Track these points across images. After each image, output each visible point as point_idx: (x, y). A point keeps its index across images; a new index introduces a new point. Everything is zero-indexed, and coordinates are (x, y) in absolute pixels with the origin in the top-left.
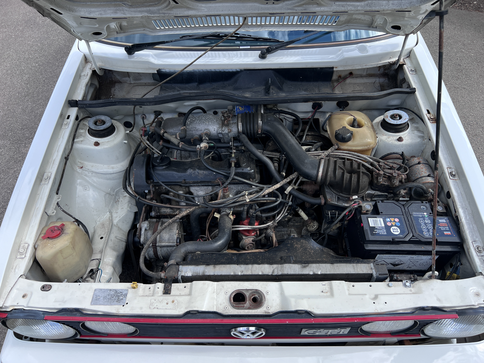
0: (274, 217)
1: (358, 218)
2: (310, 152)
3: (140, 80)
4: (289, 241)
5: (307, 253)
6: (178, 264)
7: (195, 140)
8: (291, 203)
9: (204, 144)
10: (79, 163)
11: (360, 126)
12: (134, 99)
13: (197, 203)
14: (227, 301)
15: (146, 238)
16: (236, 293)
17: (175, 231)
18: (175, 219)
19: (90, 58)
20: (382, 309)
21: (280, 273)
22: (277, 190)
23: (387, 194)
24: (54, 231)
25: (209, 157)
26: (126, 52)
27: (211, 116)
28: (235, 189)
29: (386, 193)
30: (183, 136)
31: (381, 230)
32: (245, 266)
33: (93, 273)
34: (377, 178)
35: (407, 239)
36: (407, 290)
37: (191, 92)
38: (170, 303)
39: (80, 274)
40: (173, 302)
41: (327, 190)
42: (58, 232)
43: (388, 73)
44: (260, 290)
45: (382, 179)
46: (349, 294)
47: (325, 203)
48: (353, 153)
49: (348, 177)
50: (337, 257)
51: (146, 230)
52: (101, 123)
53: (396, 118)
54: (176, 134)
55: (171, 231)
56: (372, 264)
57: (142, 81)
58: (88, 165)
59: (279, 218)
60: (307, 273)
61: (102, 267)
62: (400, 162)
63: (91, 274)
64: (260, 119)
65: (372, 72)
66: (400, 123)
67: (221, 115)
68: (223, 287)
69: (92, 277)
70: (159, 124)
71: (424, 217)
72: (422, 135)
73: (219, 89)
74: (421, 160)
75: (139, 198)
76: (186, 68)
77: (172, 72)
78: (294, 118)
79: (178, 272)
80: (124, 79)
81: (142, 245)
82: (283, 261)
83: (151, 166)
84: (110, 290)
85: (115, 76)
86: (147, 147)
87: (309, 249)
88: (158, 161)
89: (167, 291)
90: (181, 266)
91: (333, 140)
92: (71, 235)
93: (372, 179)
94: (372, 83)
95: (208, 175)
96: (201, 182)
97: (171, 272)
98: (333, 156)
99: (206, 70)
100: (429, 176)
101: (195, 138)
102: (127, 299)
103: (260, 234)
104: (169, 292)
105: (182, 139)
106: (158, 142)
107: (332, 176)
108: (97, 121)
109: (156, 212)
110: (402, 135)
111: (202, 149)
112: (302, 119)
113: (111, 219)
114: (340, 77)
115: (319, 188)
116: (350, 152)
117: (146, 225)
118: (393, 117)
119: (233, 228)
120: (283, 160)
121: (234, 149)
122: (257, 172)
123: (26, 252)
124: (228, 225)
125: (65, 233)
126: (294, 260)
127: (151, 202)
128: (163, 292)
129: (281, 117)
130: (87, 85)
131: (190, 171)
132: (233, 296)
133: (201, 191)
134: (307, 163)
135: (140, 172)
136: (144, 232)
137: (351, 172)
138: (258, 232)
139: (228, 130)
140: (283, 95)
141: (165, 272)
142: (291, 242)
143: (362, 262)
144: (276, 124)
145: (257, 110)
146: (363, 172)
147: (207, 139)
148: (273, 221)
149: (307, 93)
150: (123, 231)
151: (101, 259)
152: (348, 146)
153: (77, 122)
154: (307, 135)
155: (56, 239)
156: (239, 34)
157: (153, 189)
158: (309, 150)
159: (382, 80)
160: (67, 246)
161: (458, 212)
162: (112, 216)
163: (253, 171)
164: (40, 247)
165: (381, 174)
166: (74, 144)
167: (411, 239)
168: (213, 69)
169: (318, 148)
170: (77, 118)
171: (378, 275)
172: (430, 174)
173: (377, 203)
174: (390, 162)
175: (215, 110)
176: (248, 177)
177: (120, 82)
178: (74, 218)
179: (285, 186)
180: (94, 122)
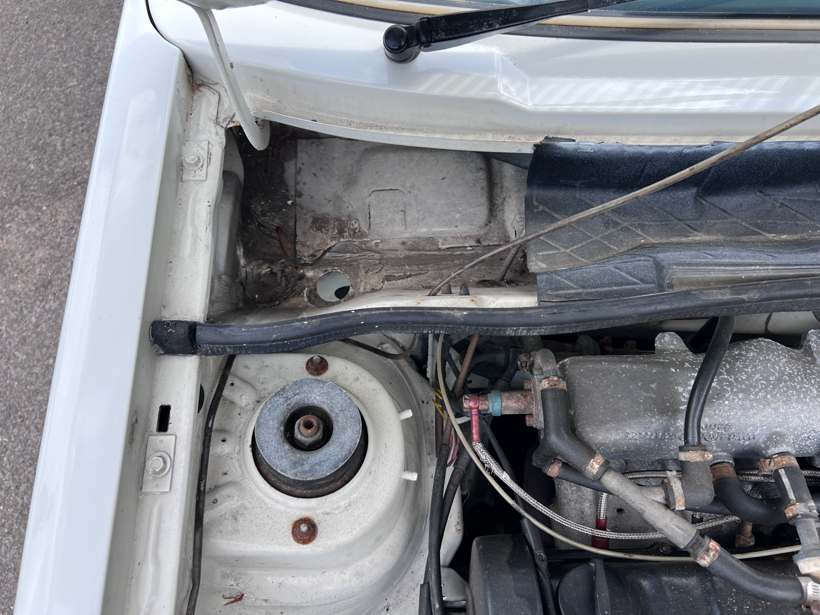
10: (226, 581)
19: (208, 64)
77: (608, 153)
180: (282, 428)
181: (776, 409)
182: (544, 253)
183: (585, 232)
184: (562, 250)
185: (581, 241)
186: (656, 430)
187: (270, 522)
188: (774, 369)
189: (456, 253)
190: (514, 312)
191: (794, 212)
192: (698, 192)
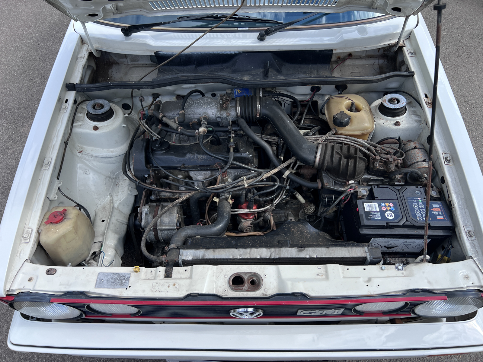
0: (272, 201)
1: (354, 203)
2: (308, 137)
3: (137, 61)
4: (286, 225)
5: (304, 237)
6: (178, 248)
7: (193, 124)
8: (289, 187)
9: (203, 128)
10: (79, 148)
11: (358, 110)
12: (132, 83)
13: (197, 188)
14: (226, 284)
15: (147, 221)
16: (235, 276)
17: (175, 215)
18: (175, 203)
19: (86, 39)
20: (374, 291)
21: (277, 257)
22: (275, 174)
23: (383, 179)
24: (56, 216)
25: (208, 141)
26: (122, 34)
27: (209, 100)
28: (233, 174)
29: (382, 177)
30: (182, 120)
31: (376, 214)
32: (244, 250)
33: (96, 256)
34: (373, 163)
35: (401, 224)
36: (399, 273)
37: (189, 75)
38: (171, 286)
39: (83, 257)
40: (174, 285)
41: (324, 175)
42: (61, 217)
43: (388, 54)
44: (258, 273)
45: (379, 164)
46: (344, 277)
47: (322, 187)
48: (351, 138)
49: (345, 163)
50: (332, 241)
51: (146, 214)
52: (100, 107)
53: (394, 102)
54: (175, 118)
55: (171, 215)
56: (366, 248)
57: (139, 62)
58: (88, 149)
59: (276, 202)
60: (303, 257)
61: (104, 250)
62: (396, 146)
63: (93, 256)
64: (258, 103)
65: (372, 54)
66: (397, 108)
67: (220, 98)
68: (222, 270)
69: (95, 259)
70: (158, 107)
71: (418, 202)
72: (419, 119)
73: (217, 72)
74: (417, 145)
75: (139, 183)
76: (183, 51)
77: (170, 55)
78: (292, 100)
79: (179, 256)
80: (121, 60)
81: (143, 229)
82: (280, 245)
83: (150, 150)
84: (113, 274)
85: (112, 57)
86: (146, 131)
87: (306, 233)
88: (157, 146)
89: (168, 275)
90: (181, 251)
91: (331, 124)
92: (74, 220)
93: (368, 164)
94: (371, 65)
95: (206, 160)
96: (200, 166)
97: (172, 256)
98: (331, 140)
99: (204, 53)
100: (424, 161)
101: (194, 122)
102: (130, 283)
103: (258, 218)
104: (170, 276)
105: (181, 124)
106: (157, 126)
107: (330, 161)
108: (95, 105)
109: (156, 196)
110: (400, 119)
111: (201, 133)
112: (300, 101)
113: (111, 202)
114: (339, 58)
115: (316, 172)
116: (347, 137)
117: (147, 209)
118: (391, 101)
119: (231, 211)
120: (282, 144)
121: (233, 134)
122: (255, 156)
123: (30, 237)
124: (227, 209)
125: (67, 218)
126: (291, 244)
127: (151, 187)
128: (164, 275)
129: (279, 99)
130: (84, 67)
131: (189, 156)
132: (232, 279)
133: (200, 175)
134: (304, 148)
135: (139, 156)
136: (144, 216)
137: (348, 157)
138: (256, 215)
139: (227, 113)
140: (281, 78)
141: (166, 256)
142: (288, 226)
143: (357, 246)
144: (275, 108)
145: (255, 94)
146: (359, 157)
147: (206, 123)
148: (271, 205)
149: (306, 76)
150: (124, 214)
151: (103, 242)
152: (345, 130)
153: (75, 106)
154: (305, 118)
155: (59, 224)
156: (237, 15)
157: (153, 173)
158: (306, 134)
159: (381, 61)
160: (70, 231)
161: (452, 197)
162: (112, 200)
163: (251, 155)
164: (44, 232)
165: (378, 160)
166: (73, 129)
167: (405, 224)
168: (211, 51)
169: (316, 132)
170: (75, 102)
171: (372, 258)
172: (425, 160)
173: (373, 188)
174: (386, 147)
175: (213, 92)
176: (247, 161)
177: (117, 63)
178: (76, 203)
179: (283, 171)
187: (89, 126)
192: (196, 66)
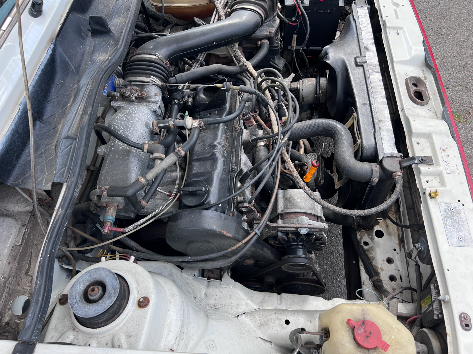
38: (447, 153)
40: (444, 150)
47: (270, 41)
75: (258, 230)
113: (250, 314)
162: (246, 313)
180: (91, 304)
181: (136, 121)
182: (44, 183)
183: (40, 166)
184: (45, 176)
185: (44, 168)
186: (135, 159)
187: (136, 319)
188: (122, 118)
189: (26, 237)
190: (67, 190)
191: (62, 95)
192: (39, 121)
